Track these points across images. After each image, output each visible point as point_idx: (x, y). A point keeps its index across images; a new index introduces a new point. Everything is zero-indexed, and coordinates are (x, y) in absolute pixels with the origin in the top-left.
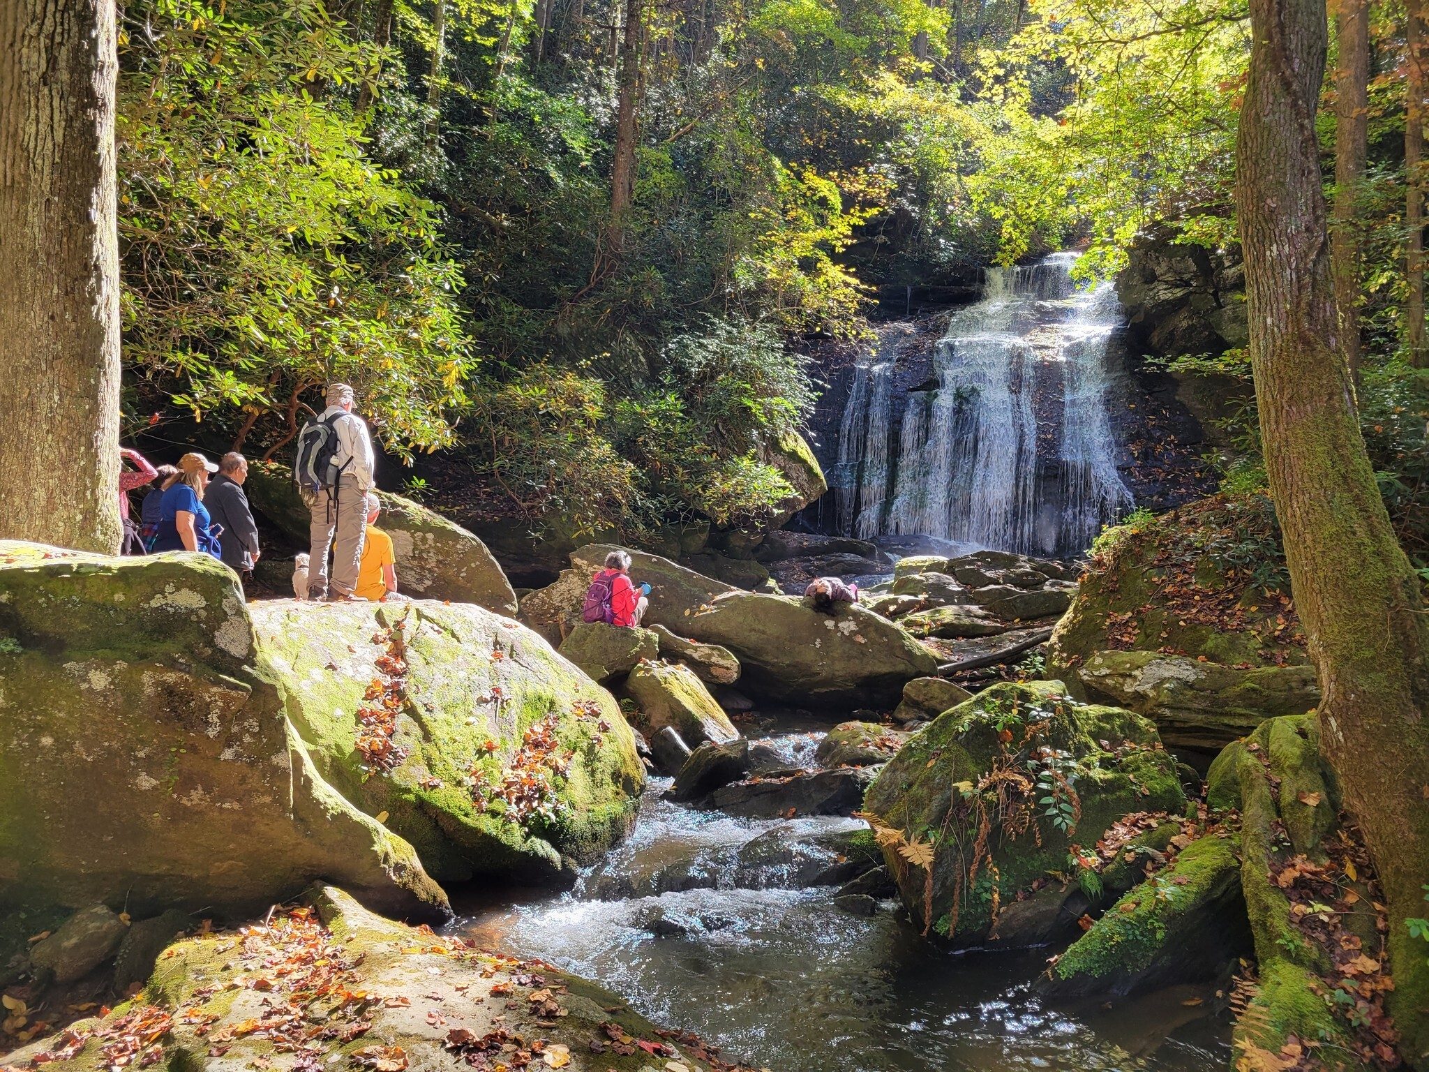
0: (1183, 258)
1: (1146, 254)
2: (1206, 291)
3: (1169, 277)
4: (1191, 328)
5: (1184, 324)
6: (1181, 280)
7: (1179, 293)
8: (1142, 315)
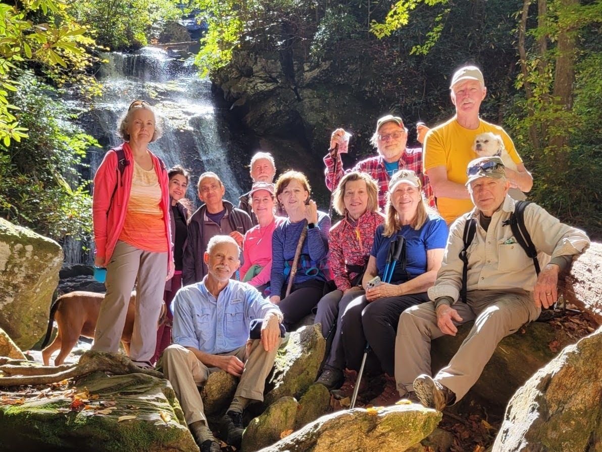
0: (275, 61)
1: (249, 55)
2: (289, 87)
3: (262, 74)
4: (278, 113)
5: (274, 109)
6: (271, 77)
7: (271, 86)
8: (244, 101)
